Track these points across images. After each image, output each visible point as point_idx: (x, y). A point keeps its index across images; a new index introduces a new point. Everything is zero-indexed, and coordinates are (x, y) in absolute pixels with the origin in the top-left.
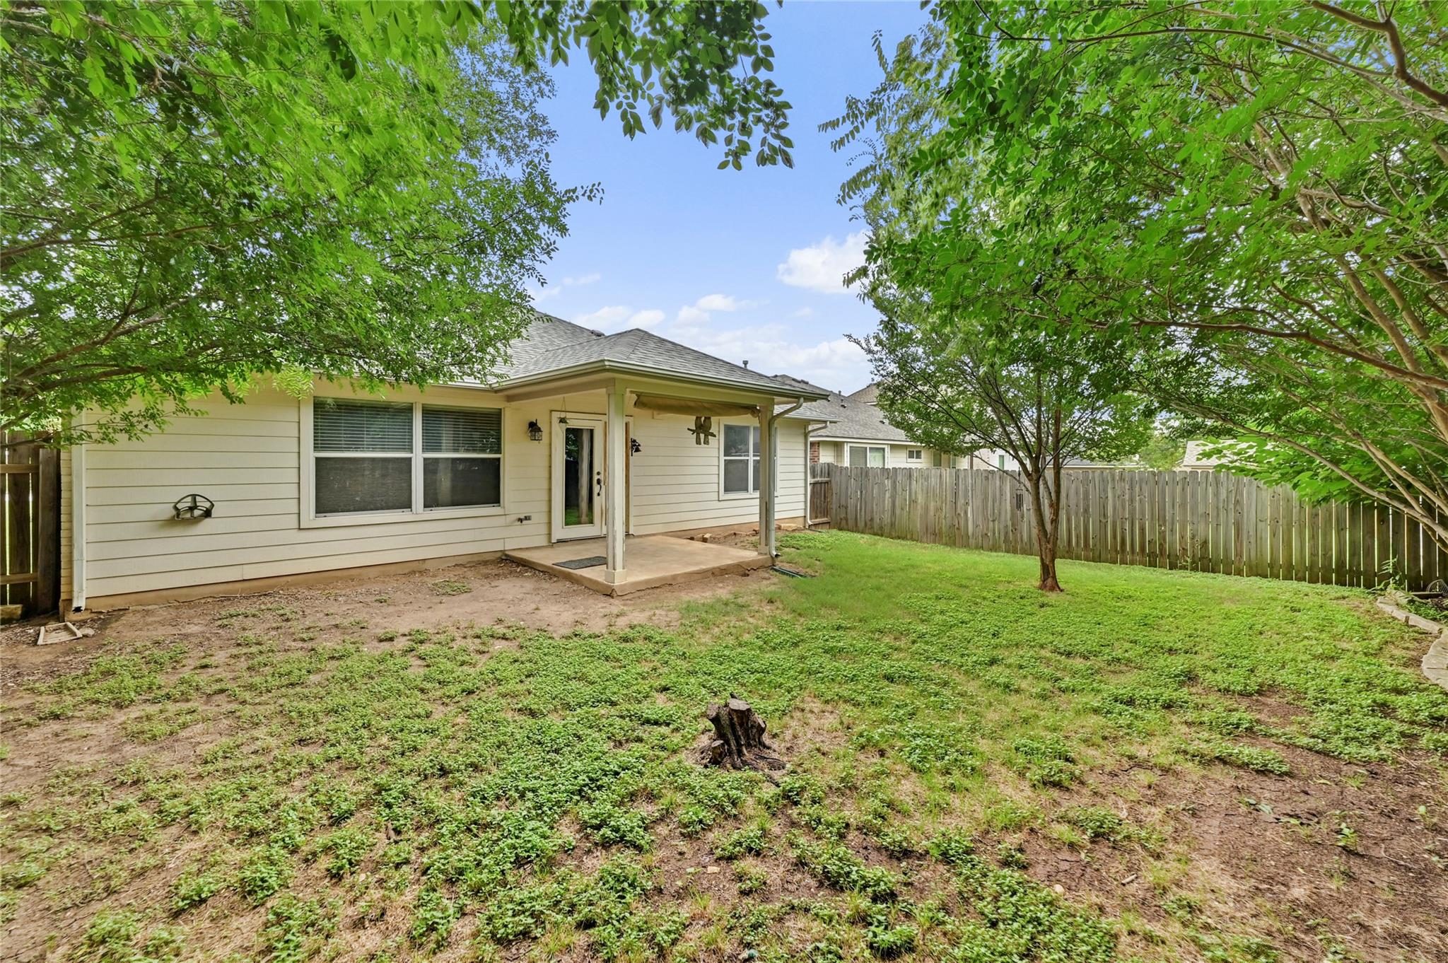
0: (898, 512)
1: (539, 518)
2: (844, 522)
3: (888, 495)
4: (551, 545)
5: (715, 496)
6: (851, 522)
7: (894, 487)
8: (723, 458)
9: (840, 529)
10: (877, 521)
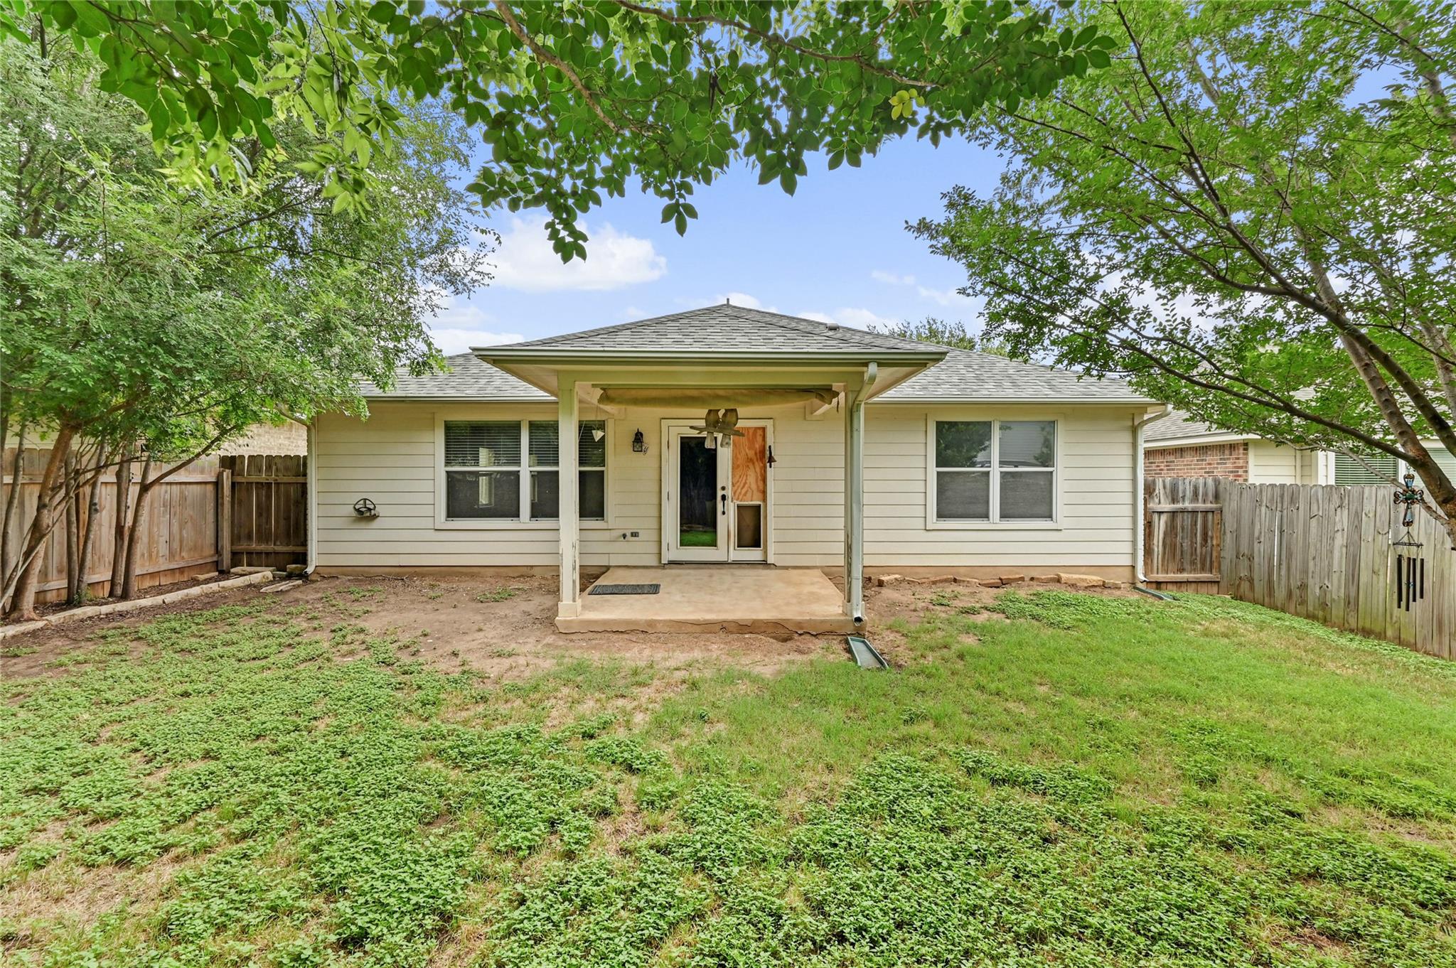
0: (1364, 578)
1: (647, 535)
2: (1245, 586)
3: (1340, 540)
4: (663, 566)
5: (919, 523)
6: (1260, 587)
7: (1357, 527)
8: (933, 470)
9: (1239, 597)
10: (1314, 591)
